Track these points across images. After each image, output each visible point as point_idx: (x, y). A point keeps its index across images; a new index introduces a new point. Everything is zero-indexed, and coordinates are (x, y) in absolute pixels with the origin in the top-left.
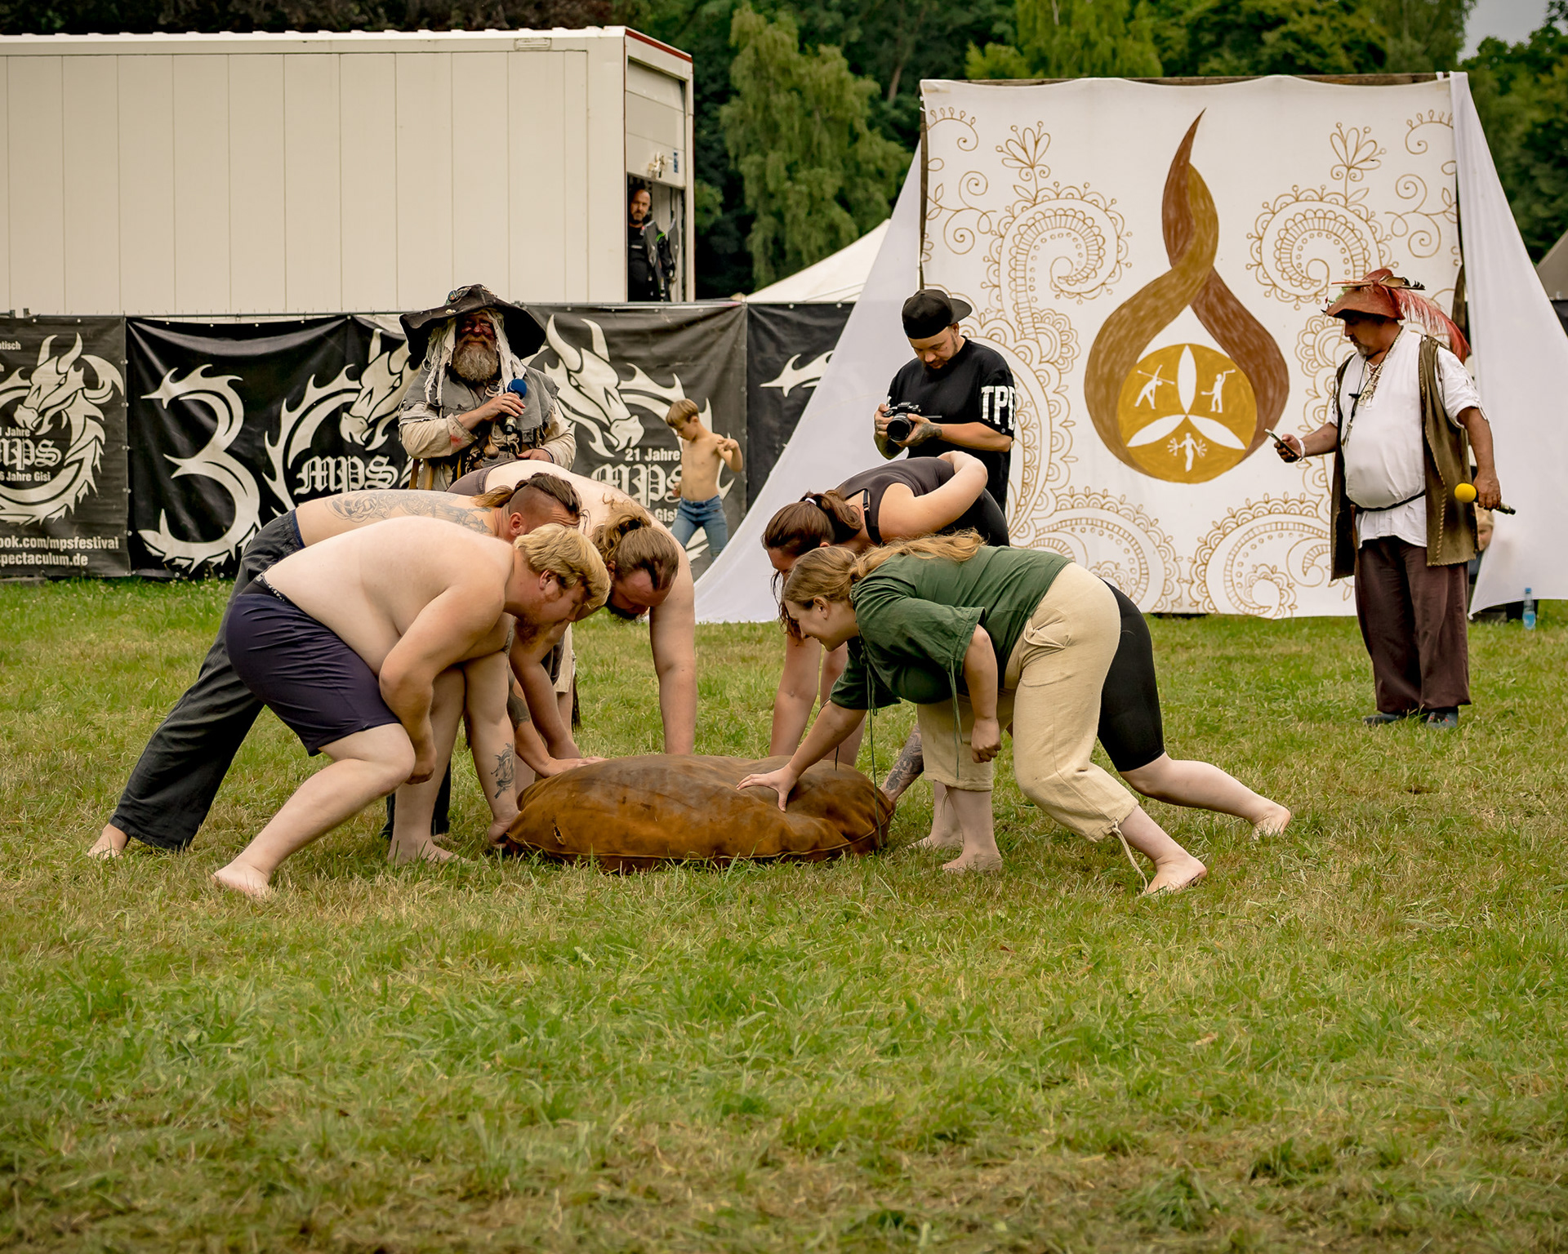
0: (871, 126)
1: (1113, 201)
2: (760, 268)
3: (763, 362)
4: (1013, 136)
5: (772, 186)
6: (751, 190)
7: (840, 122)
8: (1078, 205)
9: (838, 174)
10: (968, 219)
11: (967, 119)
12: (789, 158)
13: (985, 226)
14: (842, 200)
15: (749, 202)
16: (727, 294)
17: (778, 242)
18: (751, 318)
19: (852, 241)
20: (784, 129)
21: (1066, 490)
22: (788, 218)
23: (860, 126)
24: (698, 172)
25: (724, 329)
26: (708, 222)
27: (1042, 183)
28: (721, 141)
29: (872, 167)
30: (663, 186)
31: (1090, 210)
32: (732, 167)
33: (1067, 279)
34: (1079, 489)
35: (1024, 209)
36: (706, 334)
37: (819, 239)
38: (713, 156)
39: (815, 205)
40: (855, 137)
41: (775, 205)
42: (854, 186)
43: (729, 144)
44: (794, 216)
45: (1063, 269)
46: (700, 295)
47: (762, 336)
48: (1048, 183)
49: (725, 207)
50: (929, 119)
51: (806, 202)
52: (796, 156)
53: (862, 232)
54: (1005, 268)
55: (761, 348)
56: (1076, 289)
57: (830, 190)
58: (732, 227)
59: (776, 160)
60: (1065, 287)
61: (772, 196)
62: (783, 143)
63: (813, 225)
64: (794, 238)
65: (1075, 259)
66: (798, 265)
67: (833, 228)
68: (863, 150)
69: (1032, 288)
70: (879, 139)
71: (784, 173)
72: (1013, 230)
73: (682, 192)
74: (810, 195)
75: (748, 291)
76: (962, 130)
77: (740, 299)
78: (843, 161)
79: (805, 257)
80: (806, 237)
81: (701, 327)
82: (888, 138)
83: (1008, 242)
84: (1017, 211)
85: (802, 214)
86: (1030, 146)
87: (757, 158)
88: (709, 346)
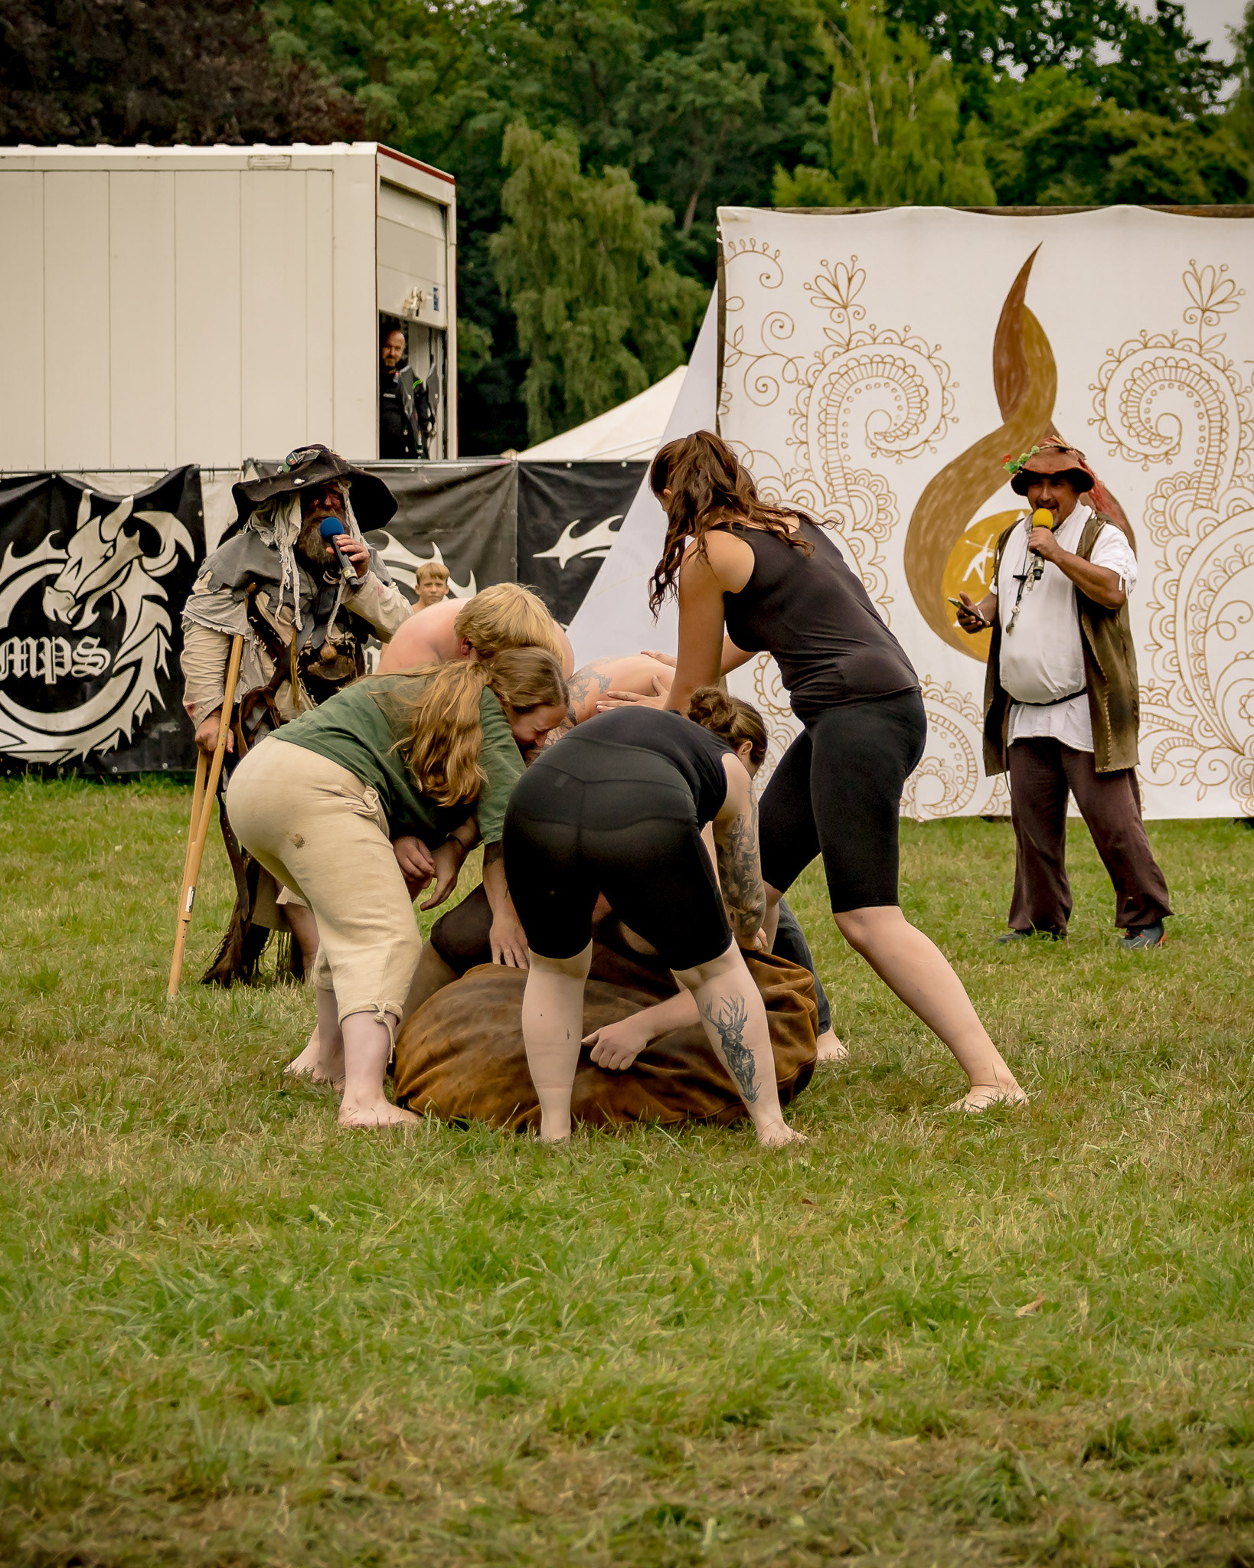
0: (663, 258)
1: (937, 347)
2: (535, 421)
3: (536, 529)
4: (824, 272)
5: (549, 327)
6: (525, 330)
7: (629, 254)
8: (897, 351)
9: (626, 313)
10: (771, 367)
11: (771, 252)
12: (569, 295)
13: (790, 373)
14: (631, 343)
15: (523, 345)
16: (497, 451)
17: (556, 391)
18: (523, 478)
19: (641, 390)
20: (563, 261)
22: (568, 363)
23: (651, 258)
24: (463, 311)
25: (491, 491)
26: (476, 367)
27: (856, 326)
28: (490, 275)
29: (664, 306)
30: (421, 326)
31: (911, 357)
32: (503, 304)
33: (884, 435)
35: (835, 355)
36: (469, 497)
37: (604, 387)
38: (481, 292)
39: (599, 349)
40: (645, 272)
41: (553, 348)
42: (644, 327)
43: (500, 278)
44: (575, 362)
45: (880, 423)
46: (463, 452)
47: (536, 500)
48: (863, 325)
49: (495, 351)
50: (727, 252)
51: (589, 346)
52: (577, 292)
53: (653, 380)
54: (813, 422)
55: (533, 513)
56: (895, 446)
57: (616, 331)
58: (502, 374)
59: (554, 296)
60: (882, 444)
61: (549, 338)
62: (562, 278)
63: (597, 371)
64: (575, 386)
65: (894, 412)
66: (579, 418)
67: (619, 375)
68: (654, 286)
69: (844, 445)
70: (673, 274)
71: (563, 312)
72: (823, 378)
73: (443, 333)
74: (594, 338)
75: (521, 447)
76: (764, 264)
77: (512, 457)
78: (631, 299)
79: (587, 408)
80: (589, 386)
81: (464, 489)
82: (683, 273)
83: (817, 393)
84: (828, 357)
85: (584, 359)
86: (843, 283)
87: (532, 294)
88: (475, 510)
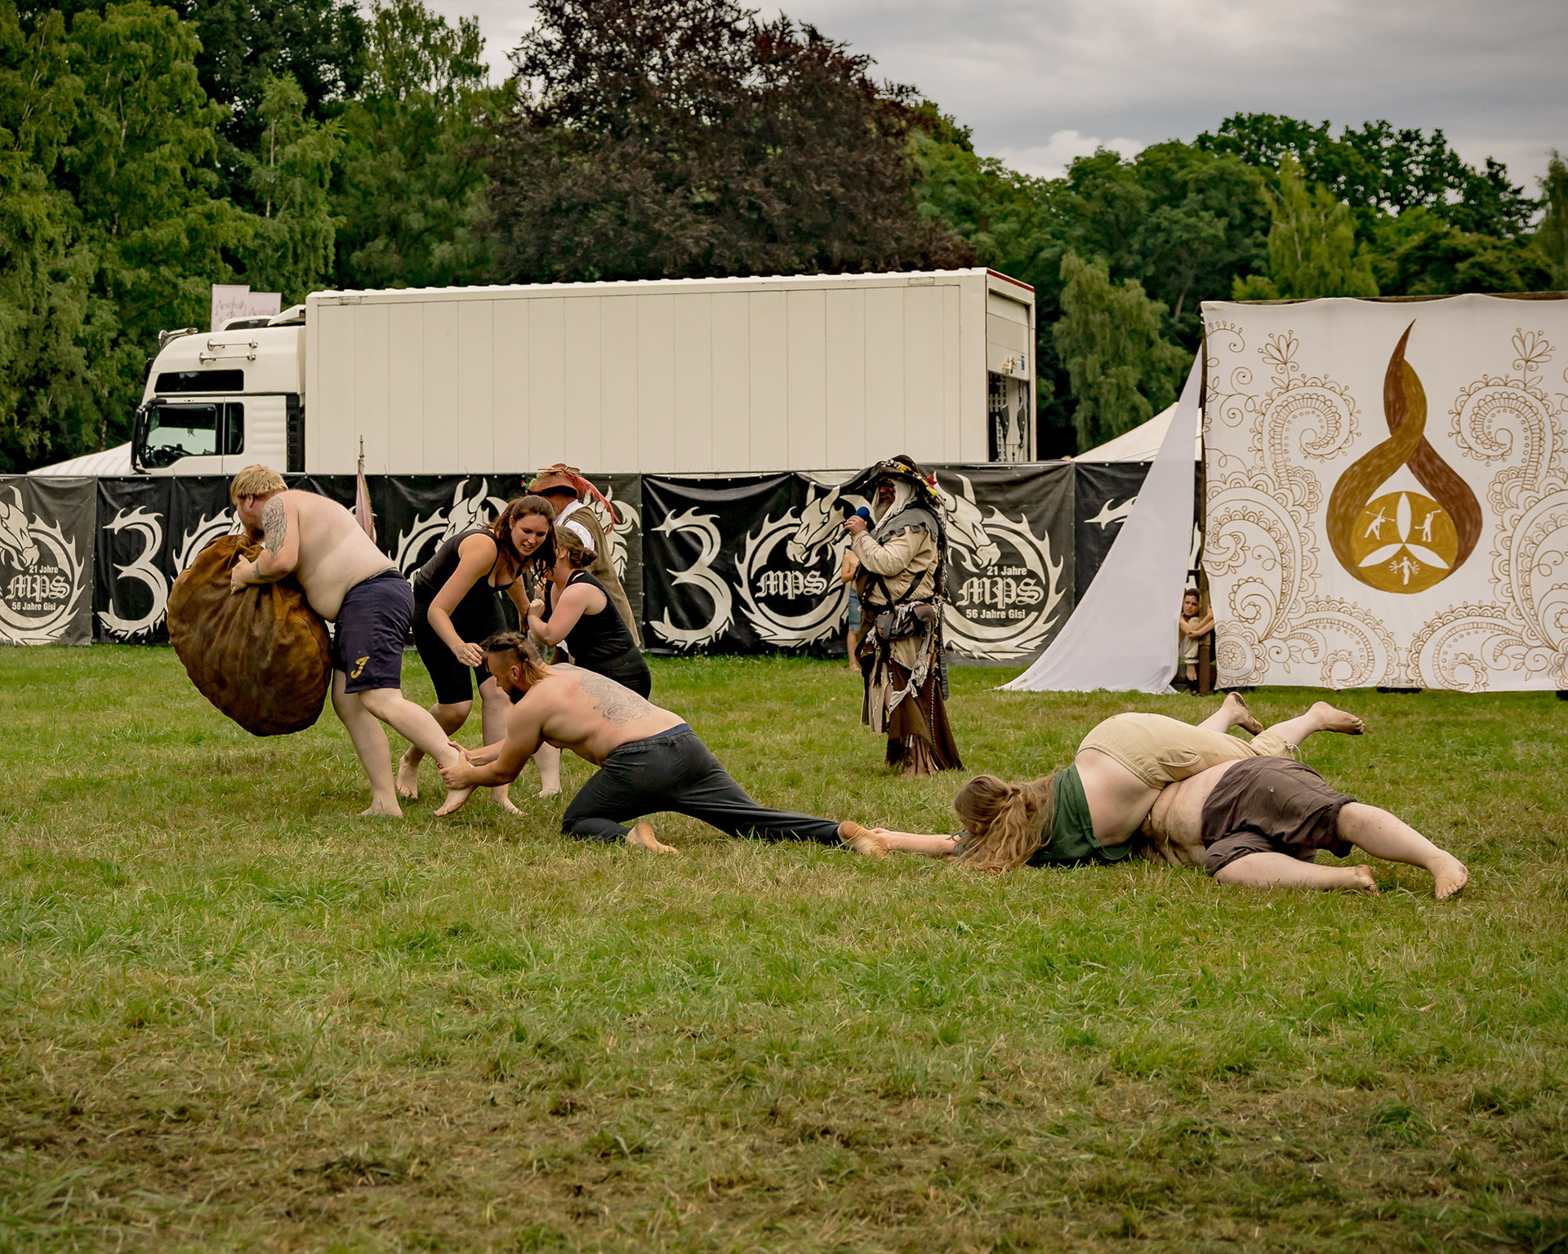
0: (1162, 336)
1: (1346, 388)
2: (1081, 438)
3: (1087, 505)
4: (1270, 341)
5: (1090, 379)
6: (1075, 382)
7: (1141, 333)
8: (1320, 391)
9: (1138, 370)
10: (1238, 402)
11: (1236, 329)
12: (1102, 359)
13: (1250, 406)
14: (1142, 389)
15: (1074, 391)
16: (1059, 456)
17: (1095, 419)
18: (1078, 473)
19: (1149, 418)
20: (1099, 338)
21: (1313, 598)
22: (1102, 401)
23: (1155, 335)
24: (1040, 372)
25: (1058, 481)
26: (1045, 405)
27: (1293, 375)
28: (1053, 348)
29: (1163, 365)
30: (1014, 379)
31: (1329, 395)
32: (1061, 366)
33: (1312, 445)
34: (1322, 598)
35: (1279, 394)
36: (1045, 485)
37: (1125, 417)
38: (1047, 358)
39: (1122, 393)
40: (1150, 344)
41: (1093, 393)
42: (1150, 378)
43: (1059, 350)
44: (1107, 401)
45: (1310, 437)
46: (1041, 456)
47: (1086, 487)
48: (1297, 375)
49: (1056, 394)
50: (1208, 330)
51: (1115, 391)
52: (1108, 358)
53: (1157, 412)
54: (1266, 437)
55: (1085, 494)
56: (1319, 452)
57: (1132, 382)
58: (1061, 409)
59: (1093, 361)
60: (1311, 450)
61: (1090, 386)
62: (1098, 349)
63: (1121, 406)
64: (1107, 416)
65: (1318, 430)
66: (1109, 436)
67: (1134, 409)
68: (1156, 352)
69: (1286, 452)
70: (1168, 344)
71: (1098, 370)
72: (1272, 409)
73: (1027, 383)
74: (1118, 385)
75: (1073, 456)
76: (1232, 337)
77: (1067, 460)
78: (1142, 361)
79: (1115, 429)
80: (1116, 416)
81: (1042, 480)
82: (1174, 344)
83: (1268, 418)
84: (1274, 396)
85: (1112, 399)
86: (1283, 348)
87: (1079, 359)
88: (1048, 493)
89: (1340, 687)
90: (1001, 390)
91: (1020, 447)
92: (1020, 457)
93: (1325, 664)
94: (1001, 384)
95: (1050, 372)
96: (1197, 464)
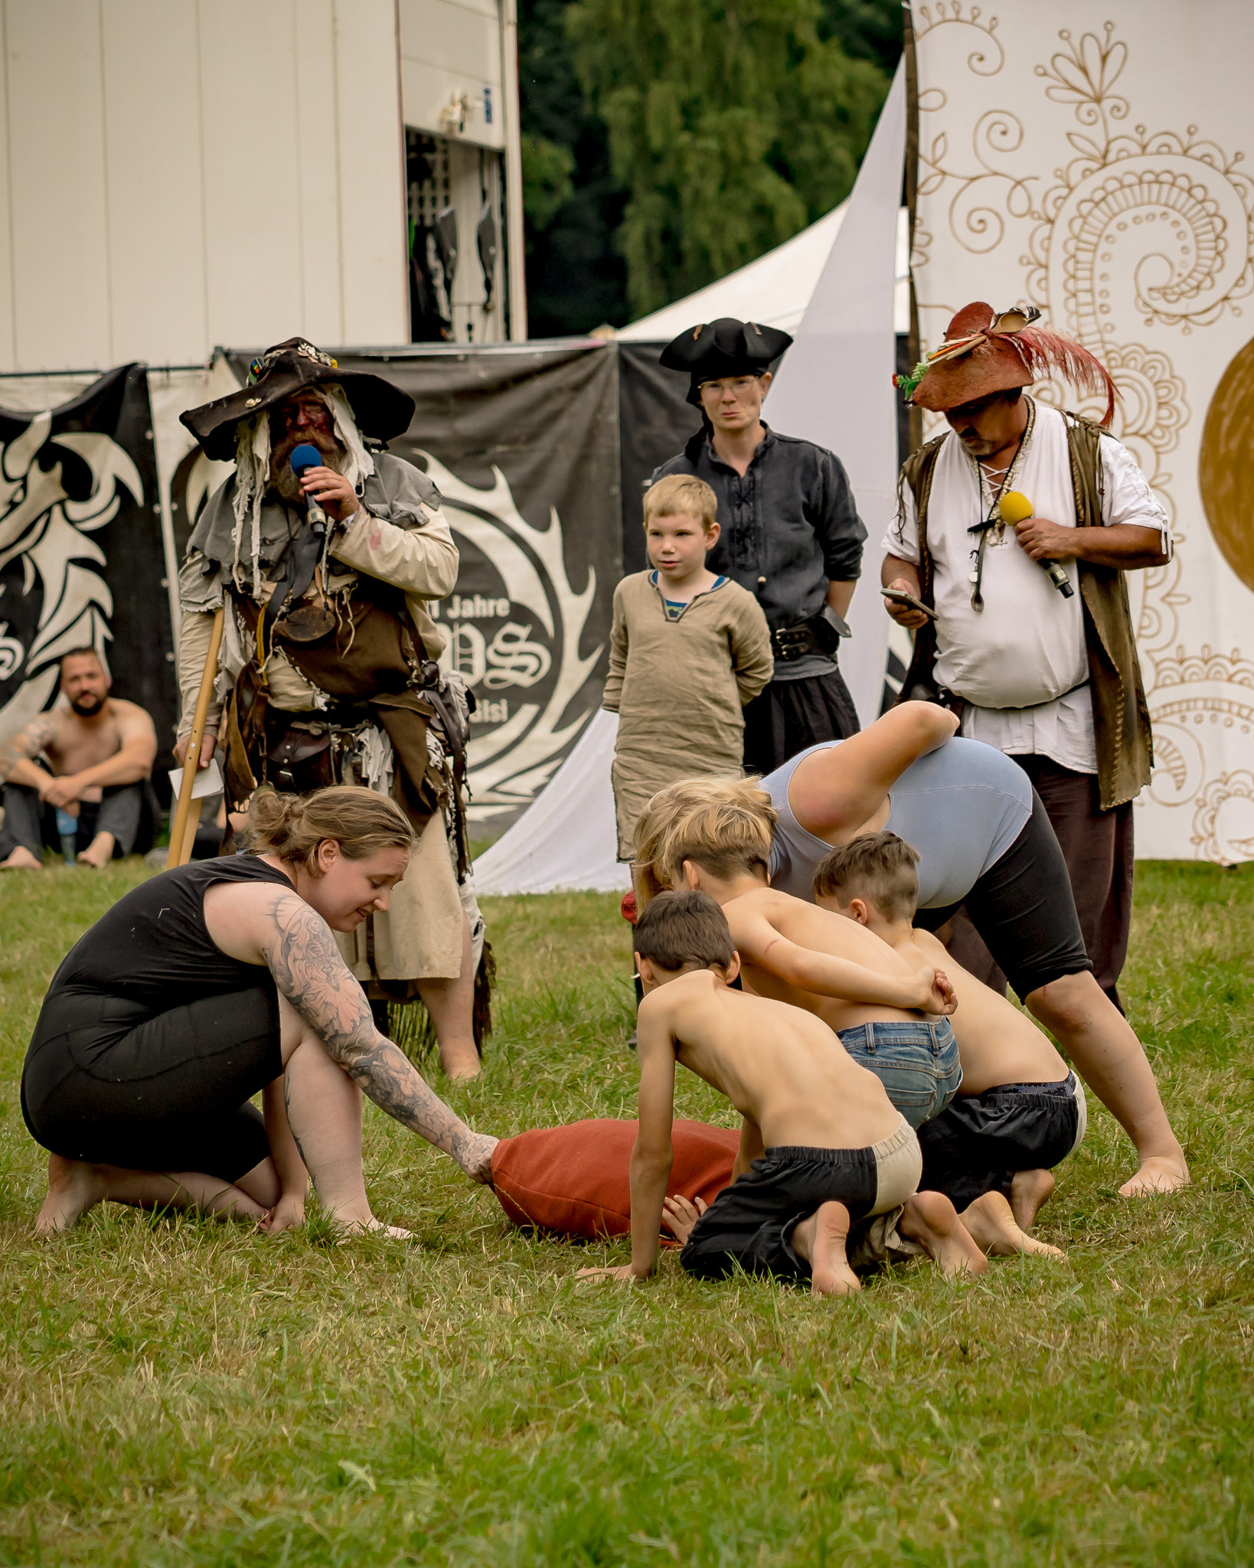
0: (824, 34)
1: (1239, 156)
2: (639, 283)
3: (647, 443)
4: (1064, 47)
5: (657, 140)
6: (621, 148)
7: (774, 29)
8: (1179, 165)
9: (771, 117)
10: (990, 193)
11: (984, 20)
12: (685, 92)
13: (1020, 203)
14: (779, 163)
15: (619, 170)
16: (584, 331)
17: (669, 236)
18: (625, 367)
19: (796, 231)
20: (675, 43)
21: (1171, 652)
22: (686, 194)
23: (806, 34)
24: (528, 122)
25: (578, 387)
26: (548, 206)
27: (1116, 128)
28: (567, 67)
29: (827, 106)
30: (468, 147)
31: (1200, 173)
32: (587, 109)
33: (1164, 291)
34: (1193, 650)
35: (1087, 173)
36: (547, 396)
37: (741, 230)
38: (554, 92)
39: (732, 173)
40: (798, 55)
41: (664, 173)
42: (798, 138)
43: (582, 71)
44: (697, 194)
45: (1157, 274)
46: (537, 330)
47: (646, 400)
48: (1126, 127)
49: (579, 179)
50: (918, 23)
51: (716, 168)
52: (697, 88)
53: (814, 215)
54: (1057, 274)
55: (642, 418)
56: (1180, 308)
57: (757, 143)
58: (590, 215)
59: (663, 96)
60: (1161, 305)
61: (657, 158)
62: (675, 68)
63: (730, 206)
64: (697, 230)
65: (1177, 257)
66: (706, 276)
67: (763, 211)
68: (811, 75)
69: (1105, 309)
70: (838, 57)
71: (676, 119)
72: (1069, 209)
73: (500, 156)
74: (724, 156)
75: (620, 323)
76: (976, 40)
77: (605, 336)
78: (779, 96)
79: (717, 262)
80: (719, 229)
81: (539, 385)
82: (853, 53)
83: (1061, 231)
84: (1075, 176)
85: (710, 188)
86: (1094, 65)
87: (630, 94)
88: (555, 417)
89: (1237, 857)
90: (439, 173)
91: (486, 308)
92: (488, 332)
93: (1201, 804)
94: (436, 158)
95: (560, 124)
96: (901, 339)
